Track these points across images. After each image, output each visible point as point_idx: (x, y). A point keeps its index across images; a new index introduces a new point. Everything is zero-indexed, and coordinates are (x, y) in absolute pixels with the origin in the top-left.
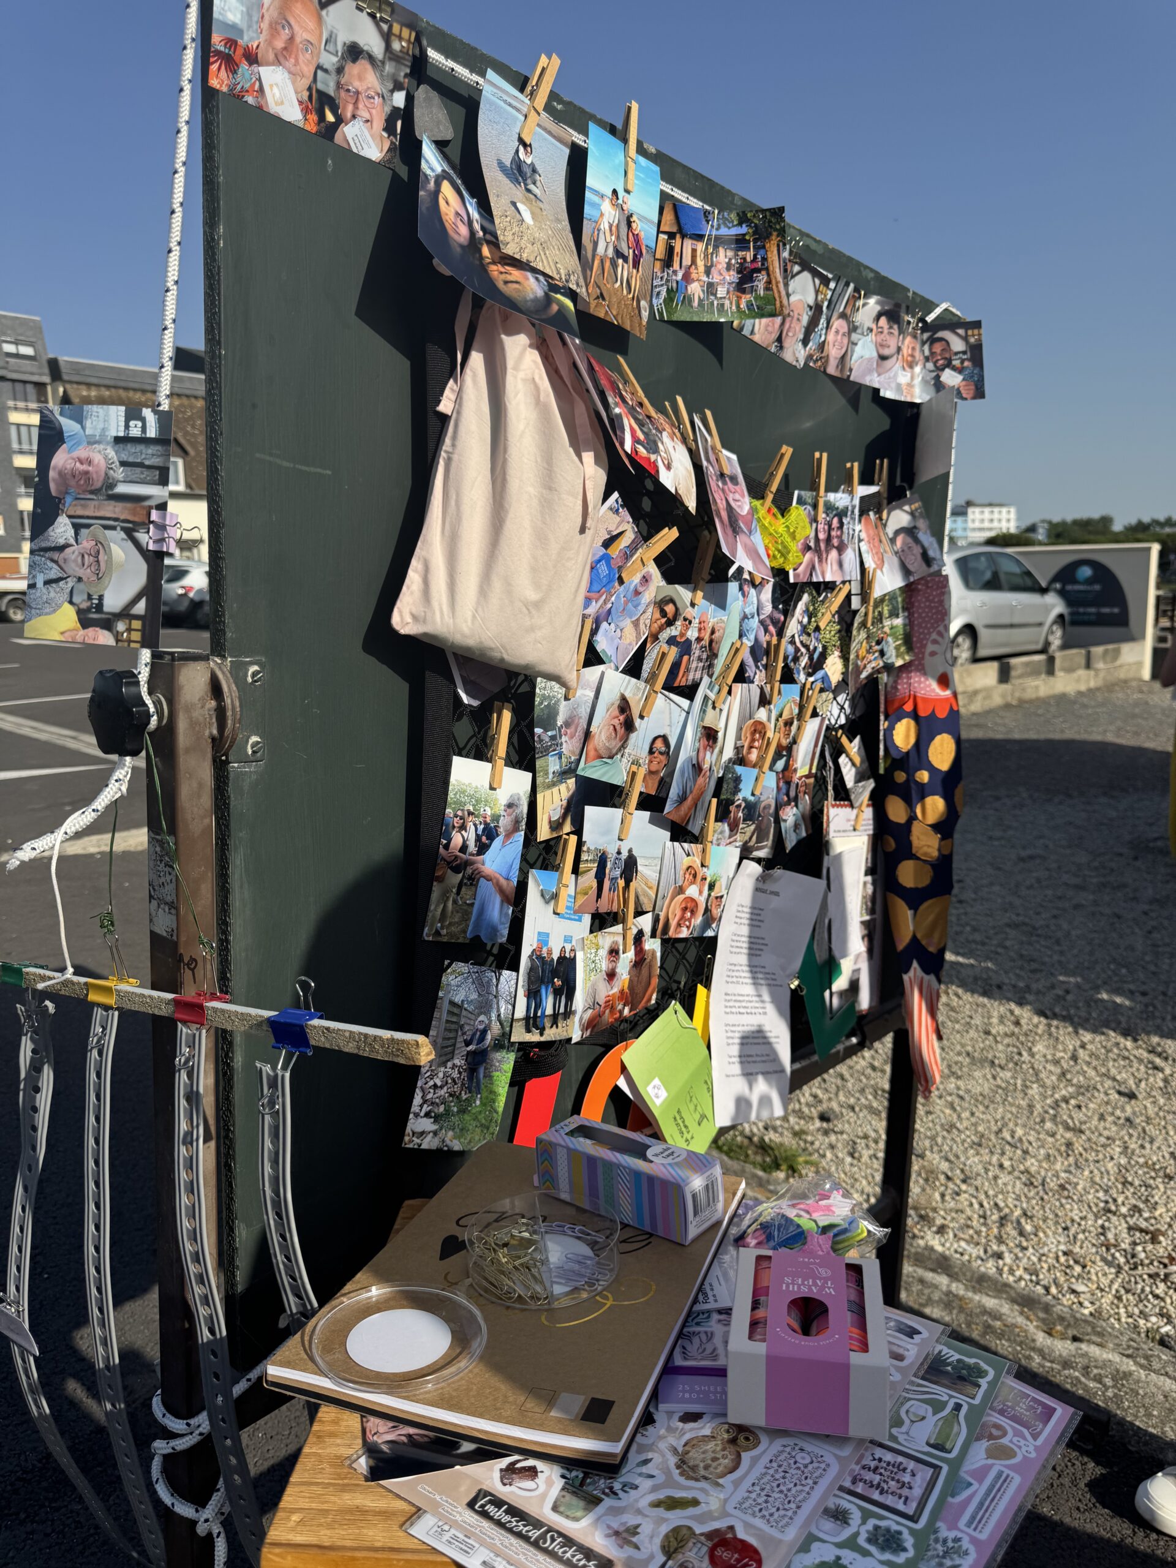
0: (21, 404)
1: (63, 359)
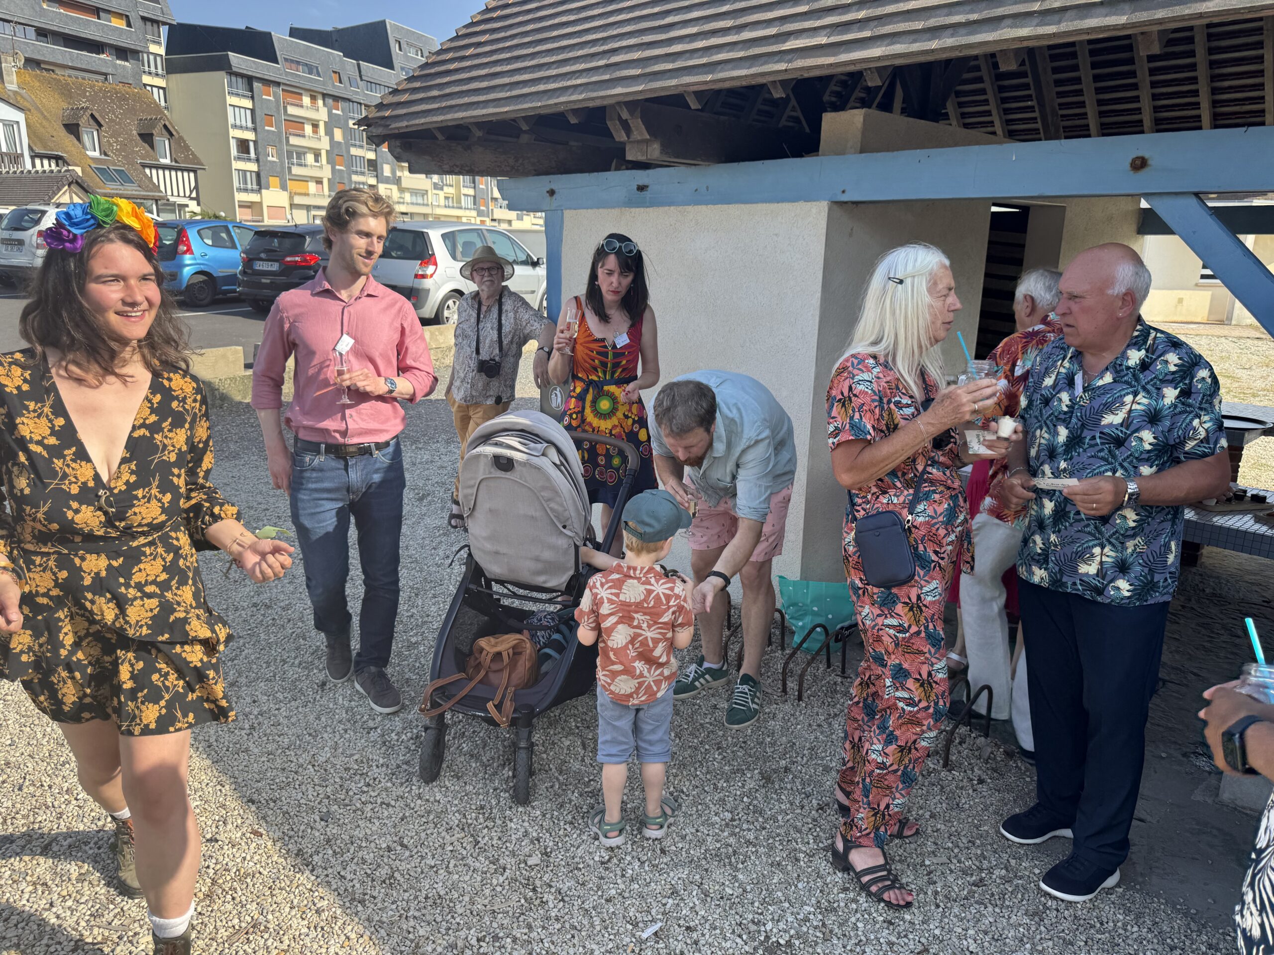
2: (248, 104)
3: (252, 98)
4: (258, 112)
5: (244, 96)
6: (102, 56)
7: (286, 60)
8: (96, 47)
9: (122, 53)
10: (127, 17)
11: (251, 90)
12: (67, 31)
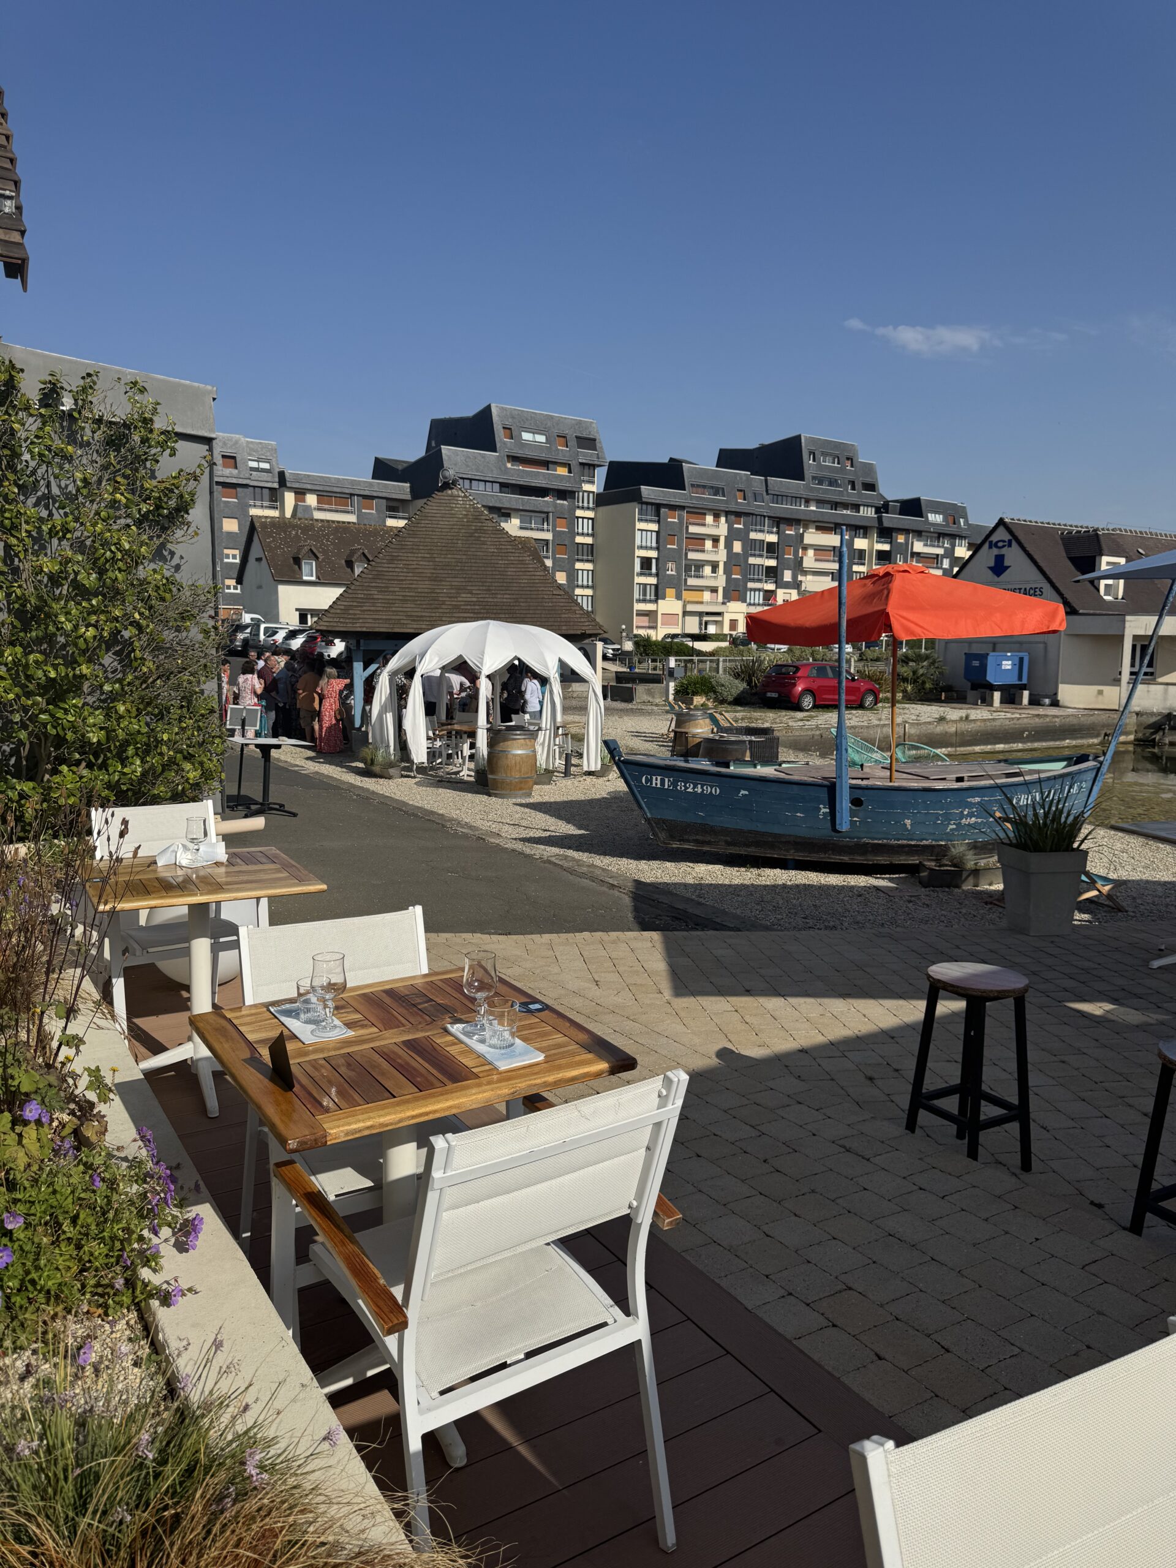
0: (258, 503)
1: (288, 472)
2: (654, 527)
3: (659, 522)
4: (662, 534)
5: (651, 521)
6: (546, 499)
7: (693, 486)
8: (542, 492)
9: (562, 494)
10: (569, 465)
11: (658, 514)
12: (521, 483)
